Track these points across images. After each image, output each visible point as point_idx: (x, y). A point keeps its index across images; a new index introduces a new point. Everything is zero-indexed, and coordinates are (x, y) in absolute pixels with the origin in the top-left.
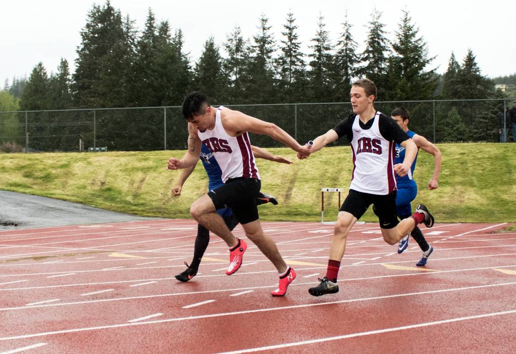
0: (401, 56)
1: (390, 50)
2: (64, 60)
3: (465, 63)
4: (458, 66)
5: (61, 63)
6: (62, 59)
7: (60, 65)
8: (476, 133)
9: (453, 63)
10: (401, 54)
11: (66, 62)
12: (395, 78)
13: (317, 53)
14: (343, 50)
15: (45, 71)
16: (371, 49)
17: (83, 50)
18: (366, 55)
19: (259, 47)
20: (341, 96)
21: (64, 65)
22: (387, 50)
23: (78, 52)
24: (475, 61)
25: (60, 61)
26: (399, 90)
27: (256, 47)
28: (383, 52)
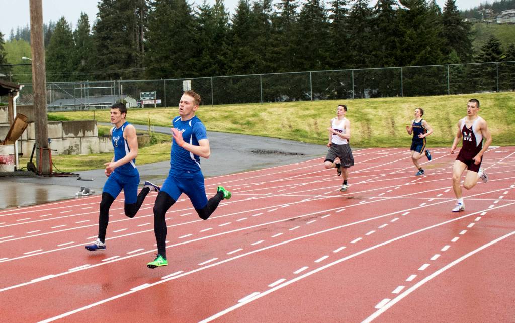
0: (408, 9)
1: (397, 4)
2: (84, 14)
3: (446, 6)
4: (439, 9)
5: (81, 17)
6: (82, 13)
7: (80, 18)
8: (473, 72)
9: (434, 7)
10: (407, 7)
11: (86, 15)
12: (404, 28)
13: (335, 8)
14: (357, 5)
15: (67, 24)
16: (381, 3)
17: (102, 5)
18: (377, 8)
19: (284, 3)
20: (358, 43)
21: (84, 18)
22: (394, 4)
23: (98, 6)
24: (456, 4)
25: (80, 15)
26: (408, 38)
27: (281, 4)
28: (391, 5)
